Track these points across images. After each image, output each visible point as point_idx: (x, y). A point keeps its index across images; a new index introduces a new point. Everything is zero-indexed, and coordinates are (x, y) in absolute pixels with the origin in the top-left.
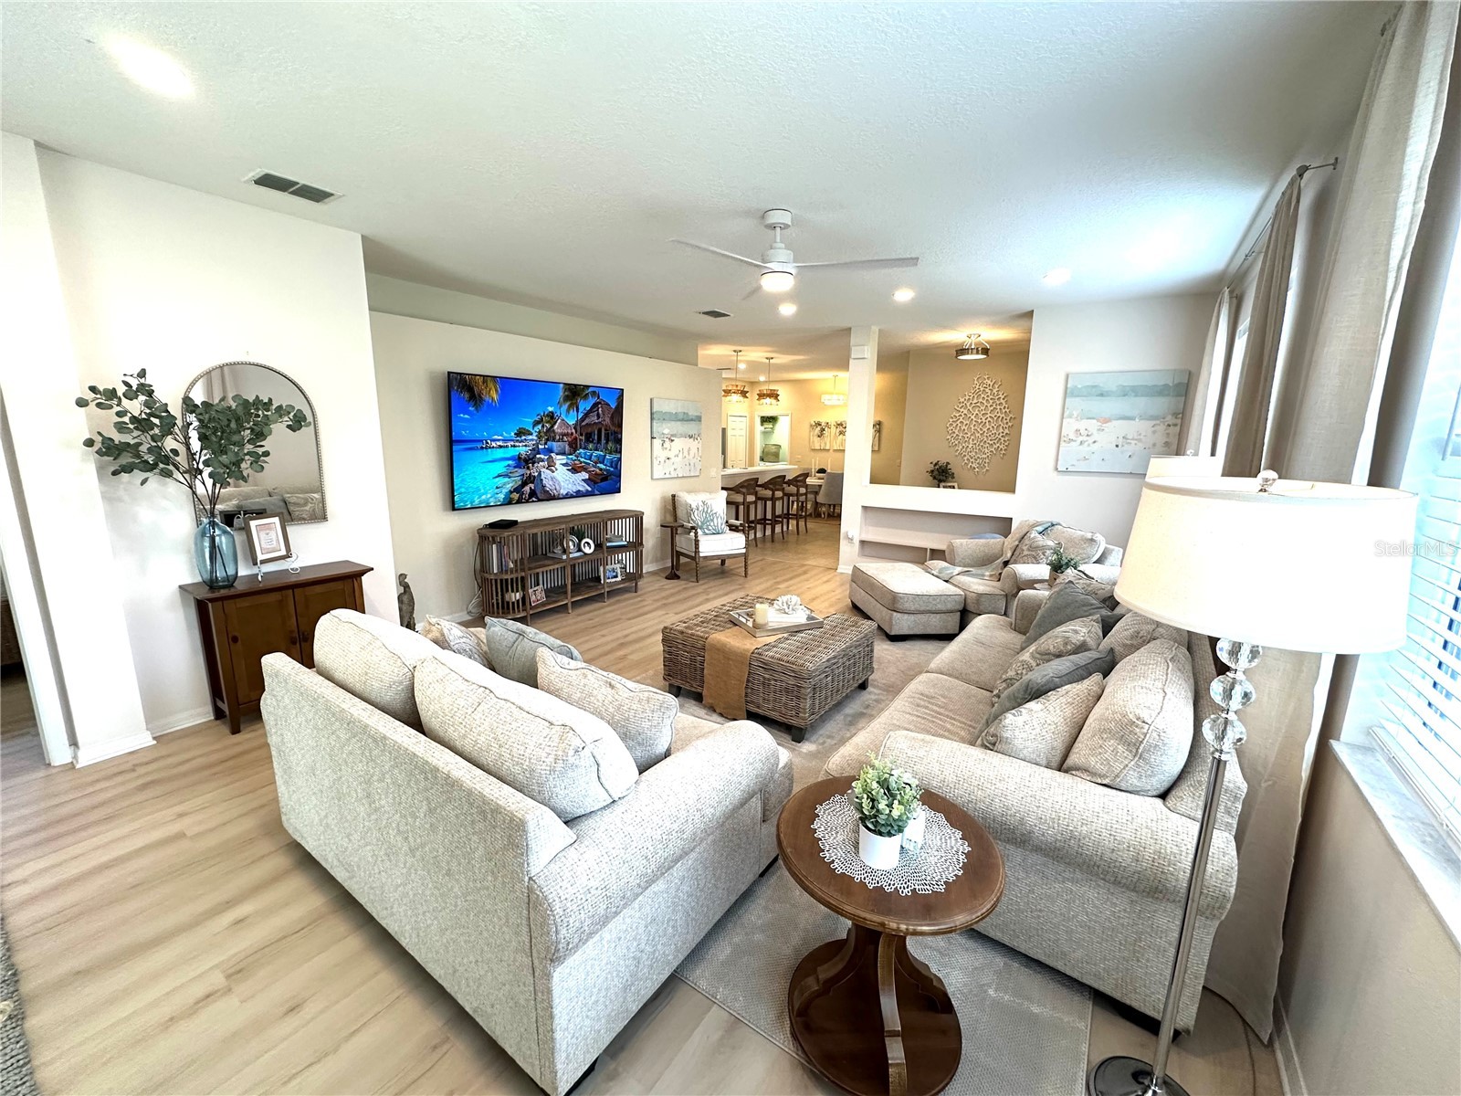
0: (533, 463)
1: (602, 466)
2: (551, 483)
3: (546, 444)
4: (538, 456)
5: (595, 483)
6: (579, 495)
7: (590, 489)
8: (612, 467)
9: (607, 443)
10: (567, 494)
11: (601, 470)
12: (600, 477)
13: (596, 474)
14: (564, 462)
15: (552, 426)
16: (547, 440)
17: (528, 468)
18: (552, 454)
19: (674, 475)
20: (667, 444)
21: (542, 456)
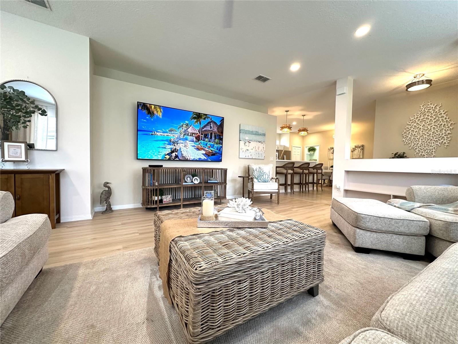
0: (177, 144)
1: (212, 149)
2: (186, 153)
3: (184, 136)
4: (180, 141)
5: (209, 156)
6: (200, 160)
7: (206, 158)
8: (217, 150)
9: (215, 139)
10: (194, 159)
11: (212, 150)
12: (212, 154)
13: (209, 152)
14: (193, 145)
15: (187, 129)
16: (185, 135)
17: (175, 145)
18: (187, 141)
19: (250, 157)
20: (247, 144)
21: (182, 141)
